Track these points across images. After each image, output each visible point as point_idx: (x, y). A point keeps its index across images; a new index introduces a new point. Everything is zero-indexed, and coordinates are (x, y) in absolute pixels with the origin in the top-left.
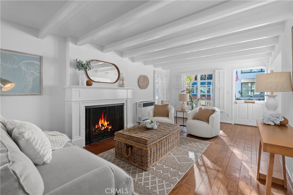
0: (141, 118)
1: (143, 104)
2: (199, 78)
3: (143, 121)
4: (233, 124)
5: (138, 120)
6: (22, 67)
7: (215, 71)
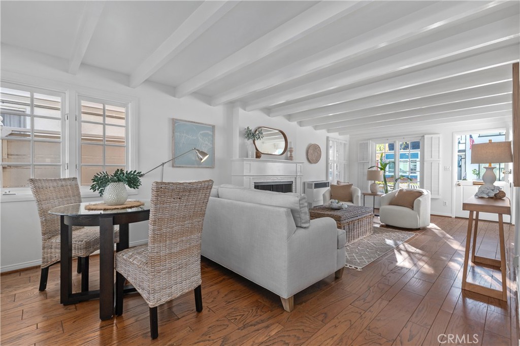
0: (311, 204)
1: (315, 184)
2: (397, 147)
3: (314, 207)
4: (454, 217)
6: (199, 138)
7: (424, 136)
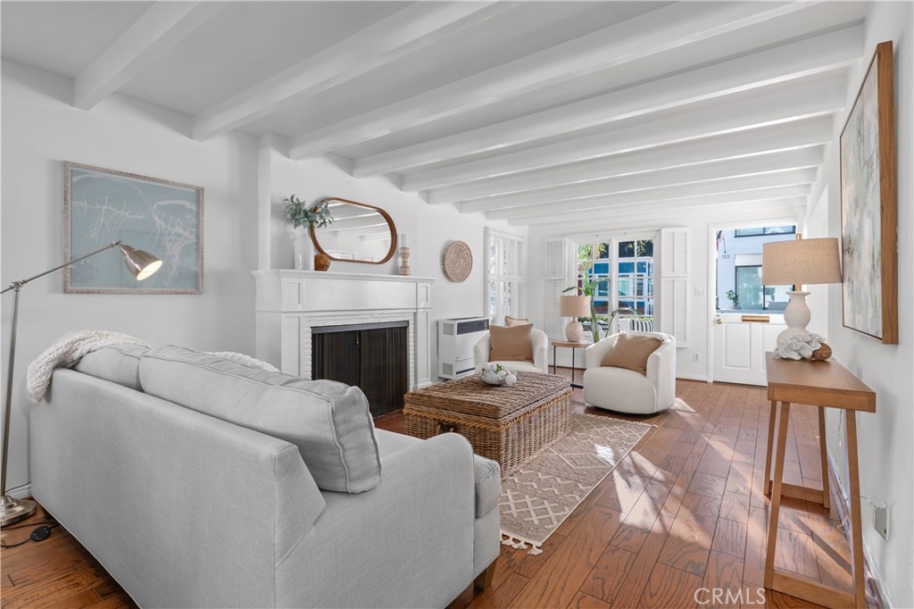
0: (451, 366)
1: (459, 324)
2: (614, 250)
3: (457, 373)
4: (712, 381)
5: (444, 373)
6: (156, 218)
7: (659, 230)
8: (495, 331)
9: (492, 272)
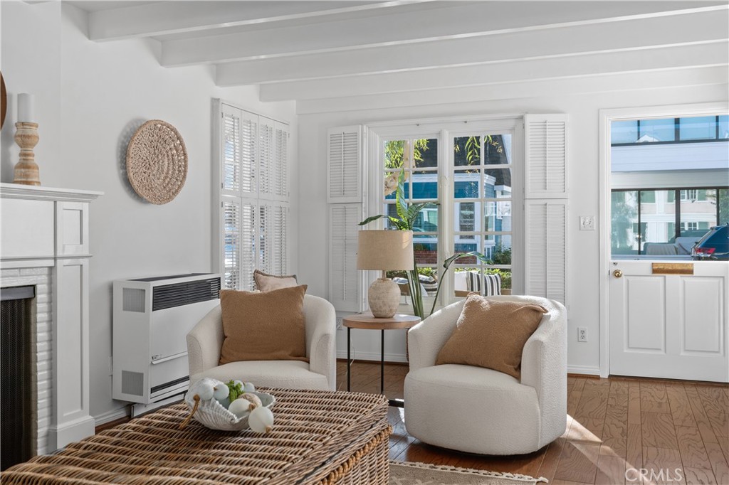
0: (141, 375)
1: (156, 290)
2: (446, 152)
3: (153, 390)
4: (607, 376)
5: (124, 391)
8: (231, 300)
9: (228, 186)
